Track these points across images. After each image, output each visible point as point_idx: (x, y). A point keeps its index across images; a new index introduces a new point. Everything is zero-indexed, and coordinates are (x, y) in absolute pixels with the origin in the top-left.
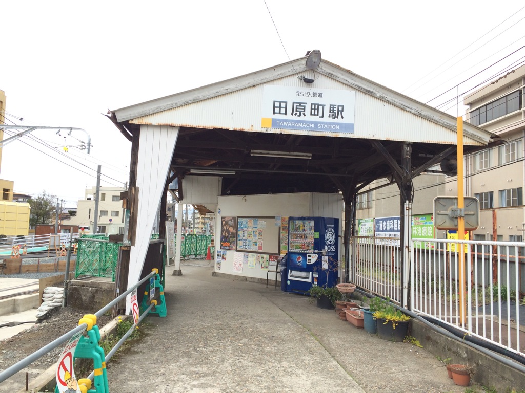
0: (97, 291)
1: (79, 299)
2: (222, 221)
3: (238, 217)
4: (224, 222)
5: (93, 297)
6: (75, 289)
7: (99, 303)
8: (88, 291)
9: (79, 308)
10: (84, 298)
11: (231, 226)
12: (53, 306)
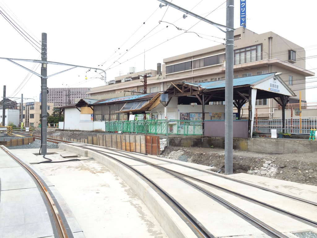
0: (182, 139)
1: (174, 142)
2: (180, 115)
3: (190, 113)
4: (181, 115)
5: (180, 141)
6: (172, 139)
7: (183, 143)
8: (178, 139)
9: (174, 146)
10: (176, 142)
11: (186, 116)
12: (165, 146)
